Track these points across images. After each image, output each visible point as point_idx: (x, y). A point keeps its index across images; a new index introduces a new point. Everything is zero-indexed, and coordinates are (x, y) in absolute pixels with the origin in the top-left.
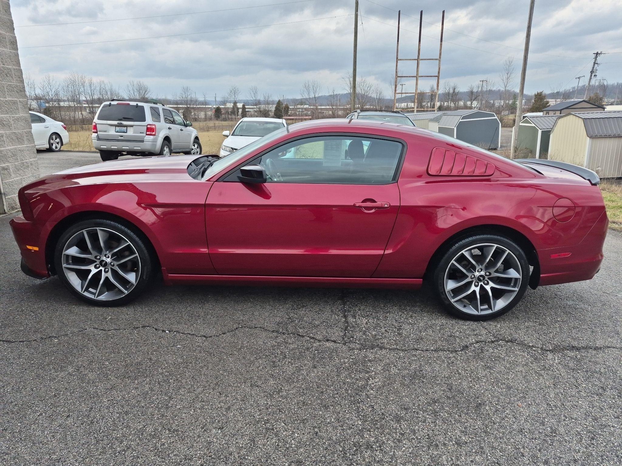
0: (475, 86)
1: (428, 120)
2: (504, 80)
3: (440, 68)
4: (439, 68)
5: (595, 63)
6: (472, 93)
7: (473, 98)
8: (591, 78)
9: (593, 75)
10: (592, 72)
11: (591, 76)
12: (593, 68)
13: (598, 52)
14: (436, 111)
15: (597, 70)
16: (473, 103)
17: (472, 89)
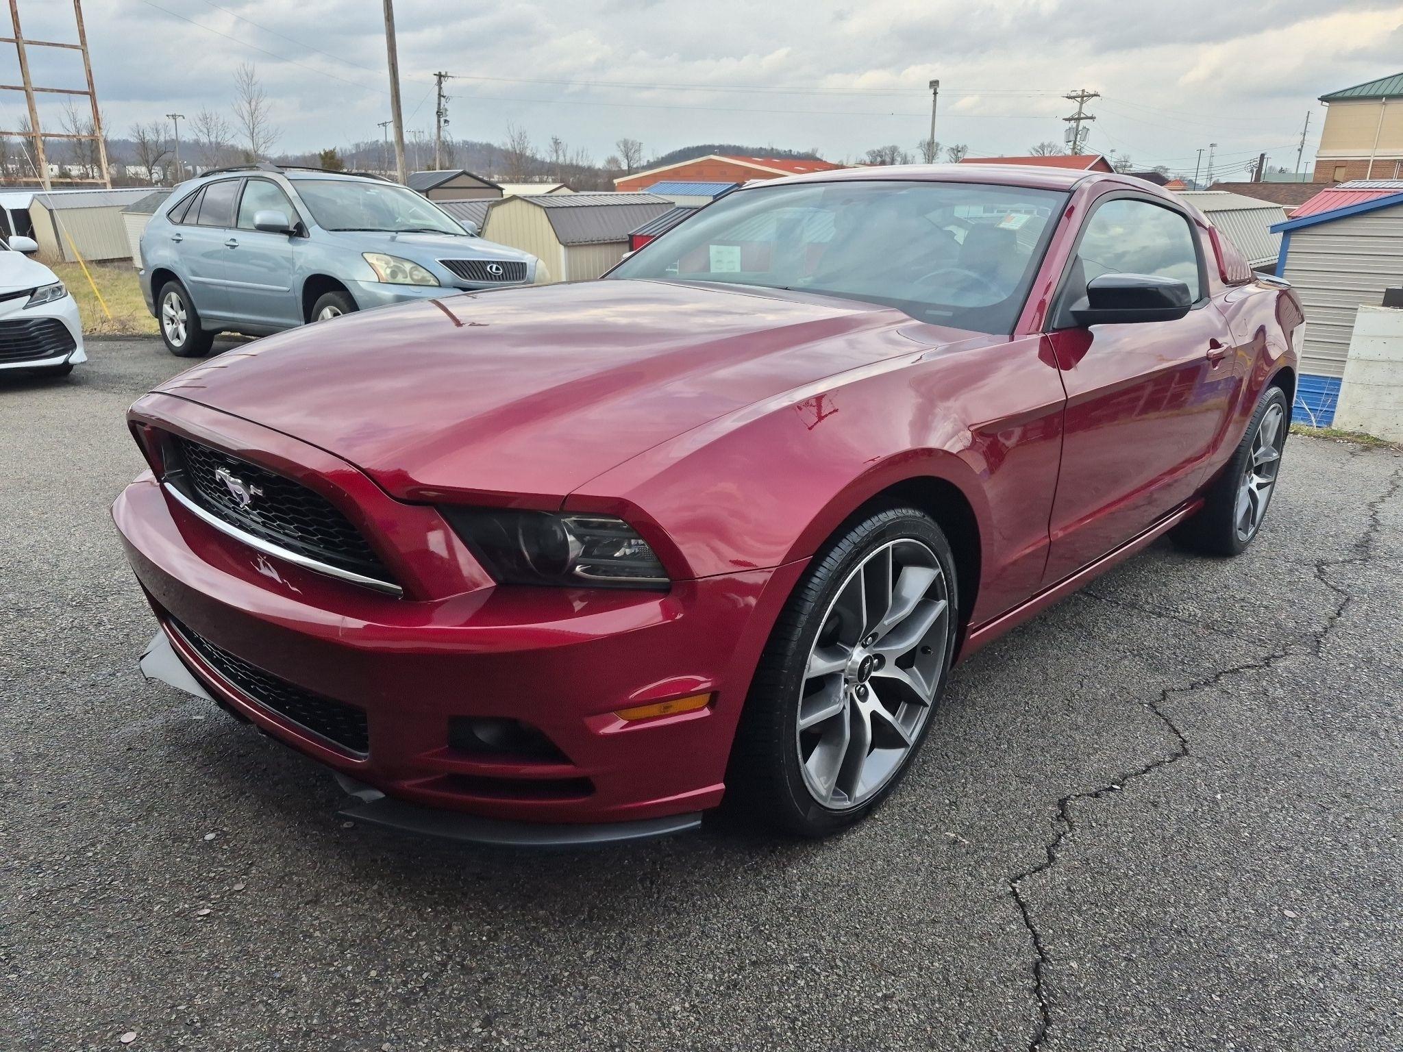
0: (149, 129)
1: (122, 208)
2: (246, 118)
3: (90, 71)
4: (90, 73)
5: (440, 96)
6: (144, 144)
7: (151, 159)
8: (439, 127)
9: (442, 120)
10: (439, 114)
11: (439, 121)
12: (439, 104)
13: (440, 73)
14: (109, 186)
15: (446, 110)
16: (153, 171)
17: (142, 134)
